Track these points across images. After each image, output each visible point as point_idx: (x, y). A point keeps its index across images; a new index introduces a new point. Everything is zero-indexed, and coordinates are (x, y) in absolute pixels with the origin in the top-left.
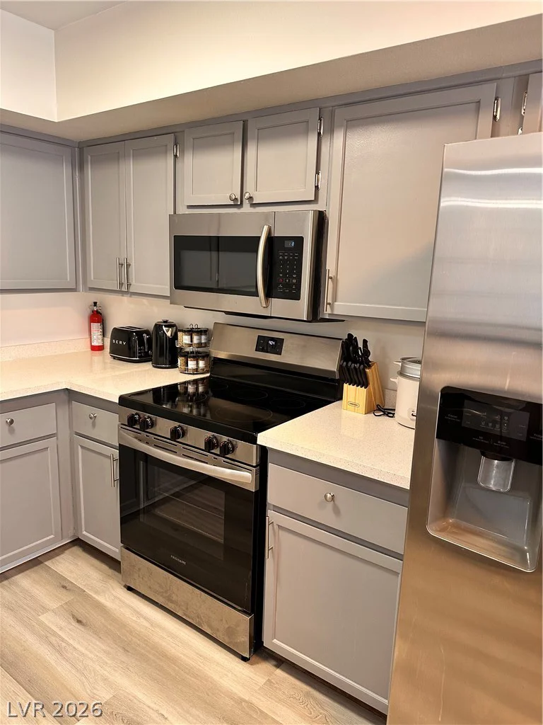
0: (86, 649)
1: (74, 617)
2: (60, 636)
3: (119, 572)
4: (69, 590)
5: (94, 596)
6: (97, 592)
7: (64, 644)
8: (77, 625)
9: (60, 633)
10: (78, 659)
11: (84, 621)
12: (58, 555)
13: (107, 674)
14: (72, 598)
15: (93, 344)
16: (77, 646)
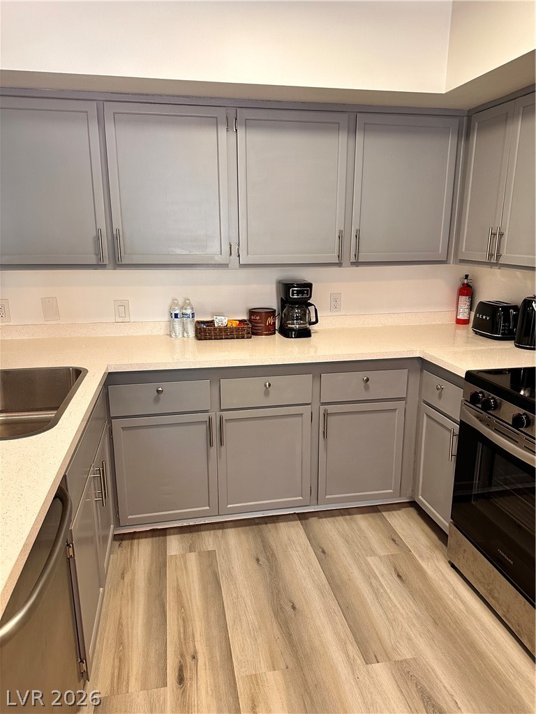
0: (400, 603)
1: (395, 570)
2: (380, 582)
3: (446, 545)
4: (398, 545)
5: (418, 558)
6: (421, 556)
7: (382, 591)
8: (397, 579)
9: (381, 579)
10: (391, 610)
11: (404, 578)
12: (394, 510)
13: (413, 636)
14: (399, 553)
15: (458, 317)
16: (392, 597)
